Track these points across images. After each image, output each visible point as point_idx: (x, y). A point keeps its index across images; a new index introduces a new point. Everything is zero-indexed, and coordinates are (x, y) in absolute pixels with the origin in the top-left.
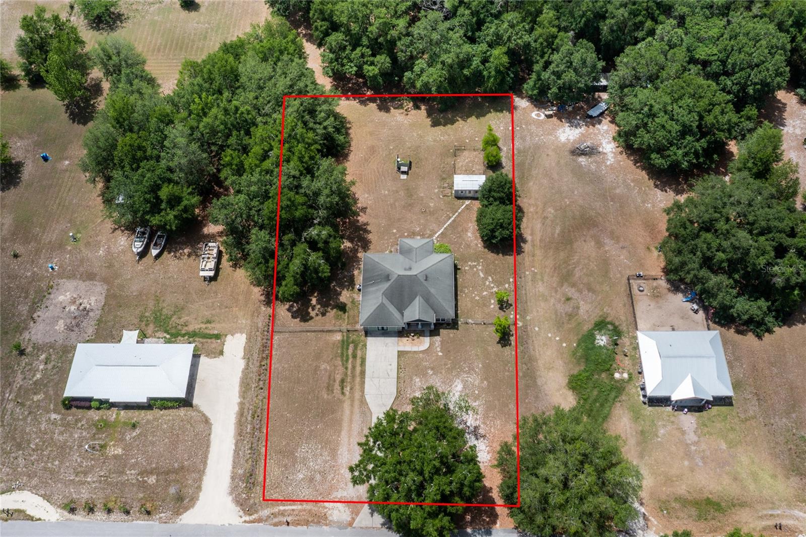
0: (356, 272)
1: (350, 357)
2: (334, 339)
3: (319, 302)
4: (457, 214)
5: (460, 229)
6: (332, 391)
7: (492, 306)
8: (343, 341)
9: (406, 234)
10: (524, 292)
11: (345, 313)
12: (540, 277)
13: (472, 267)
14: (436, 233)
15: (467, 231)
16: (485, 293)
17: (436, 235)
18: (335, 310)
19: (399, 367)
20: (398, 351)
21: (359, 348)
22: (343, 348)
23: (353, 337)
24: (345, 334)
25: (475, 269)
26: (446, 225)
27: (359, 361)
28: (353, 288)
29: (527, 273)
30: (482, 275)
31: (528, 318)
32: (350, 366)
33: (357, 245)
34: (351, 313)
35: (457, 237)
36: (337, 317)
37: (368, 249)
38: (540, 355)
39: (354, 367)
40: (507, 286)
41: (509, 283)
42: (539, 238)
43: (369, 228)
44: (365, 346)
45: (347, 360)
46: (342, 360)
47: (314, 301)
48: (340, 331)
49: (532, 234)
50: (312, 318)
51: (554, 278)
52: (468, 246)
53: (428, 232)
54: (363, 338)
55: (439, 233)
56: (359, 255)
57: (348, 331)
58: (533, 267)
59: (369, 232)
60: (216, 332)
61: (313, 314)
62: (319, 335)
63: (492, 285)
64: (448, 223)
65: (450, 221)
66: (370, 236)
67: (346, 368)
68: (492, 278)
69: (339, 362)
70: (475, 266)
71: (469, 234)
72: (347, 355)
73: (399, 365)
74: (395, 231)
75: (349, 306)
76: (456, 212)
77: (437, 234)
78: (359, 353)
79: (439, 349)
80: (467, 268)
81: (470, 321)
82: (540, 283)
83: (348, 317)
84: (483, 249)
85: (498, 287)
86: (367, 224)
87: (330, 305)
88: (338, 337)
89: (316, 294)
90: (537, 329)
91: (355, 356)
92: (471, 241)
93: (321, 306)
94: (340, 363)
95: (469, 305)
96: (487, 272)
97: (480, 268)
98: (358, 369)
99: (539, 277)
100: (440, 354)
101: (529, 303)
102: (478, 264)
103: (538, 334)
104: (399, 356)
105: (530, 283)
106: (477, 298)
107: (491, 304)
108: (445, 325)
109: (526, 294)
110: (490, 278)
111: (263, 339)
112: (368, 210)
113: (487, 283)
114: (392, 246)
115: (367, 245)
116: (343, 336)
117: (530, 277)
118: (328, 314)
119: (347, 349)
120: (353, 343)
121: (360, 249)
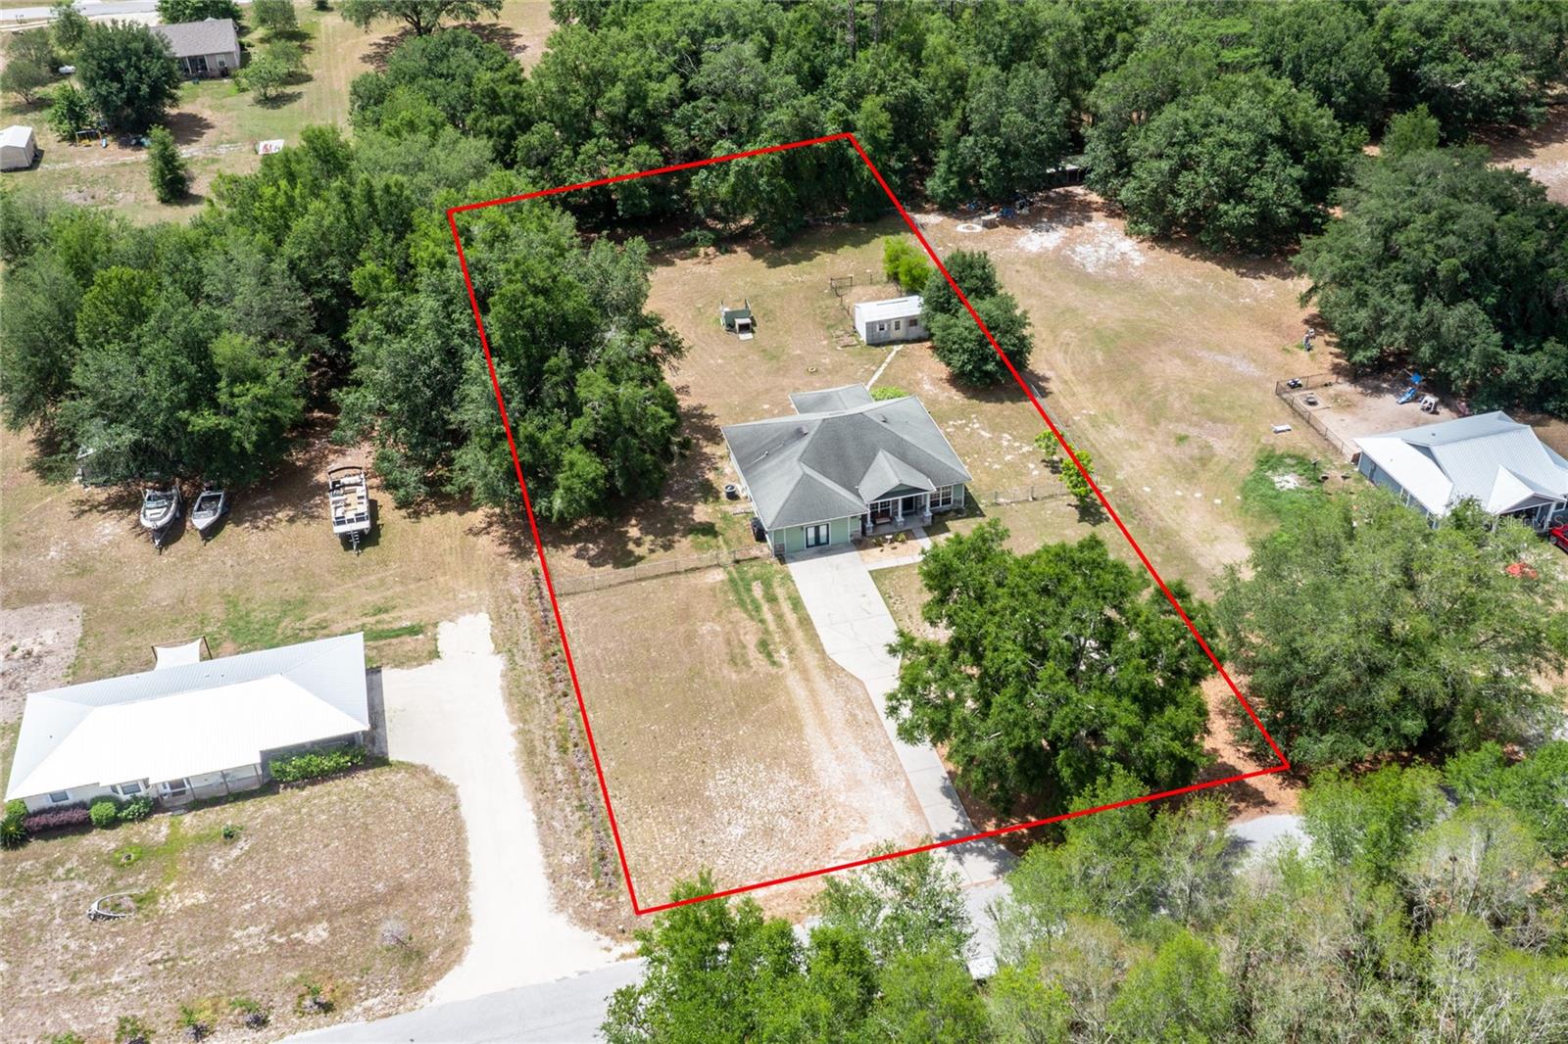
0: (710, 476)
1: (762, 602)
2: (710, 581)
3: (645, 531)
5: (901, 382)
6: (747, 664)
8: (732, 581)
10: (1087, 445)
11: (715, 537)
12: (1105, 420)
13: (958, 427)
15: (917, 383)
16: (1009, 457)
18: (691, 537)
19: (886, 597)
20: (871, 572)
21: (775, 585)
22: (737, 592)
23: (752, 570)
24: (731, 569)
25: (966, 429)
26: (872, 381)
27: (786, 607)
28: (716, 497)
29: (1077, 418)
30: (987, 435)
31: (1119, 477)
32: (768, 616)
34: (730, 534)
36: (699, 548)
37: (721, 439)
38: (1178, 524)
39: (779, 617)
43: (707, 412)
44: (788, 577)
45: (758, 609)
46: (746, 610)
47: (634, 532)
48: (718, 565)
49: (1052, 368)
50: (640, 558)
51: (1135, 416)
52: (935, 401)
54: (777, 566)
56: (706, 450)
57: (737, 562)
58: (1083, 408)
59: (710, 417)
60: (406, 623)
61: (638, 551)
62: (671, 580)
63: (1017, 444)
64: (873, 378)
65: (877, 376)
66: (716, 422)
67: (762, 621)
68: (1010, 435)
69: (738, 614)
70: (965, 425)
71: (925, 386)
72: (754, 601)
73: (883, 594)
75: (719, 525)
76: (882, 362)
78: (780, 592)
80: (948, 430)
81: (1001, 500)
82: (1112, 427)
83: (726, 542)
84: (966, 401)
85: (1029, 445)
86: (701, 407)
87: (677, 531)
88: (718, 576)
89: (633, 522)
90: (1147, 489)
91: (772, 599)
92: (936, 394)
93: (656, 536)
94: (745, 616)
95: (986, 479)
96: (994, 428)
97: (977, 425)
98: (791, 618)
99: (1103, 419)
101: (1108, 458)
102: (970, 422)
103: (1154, 495)
104: (875, 579)
105: (1092, 431)
106: (997, 466)
107: (1030, 470)
108: (952, 514)
109: (1093, 445)
110: (1006, 435)
111: (533, 612)
112: (692, 390)
113: (1005, 443)
115: (714, 434)
116: (729, 573)
117: (1086, 423)
118: (676, 545)
119: (749, 590)
120: (756, 579)
121: (703, 443)
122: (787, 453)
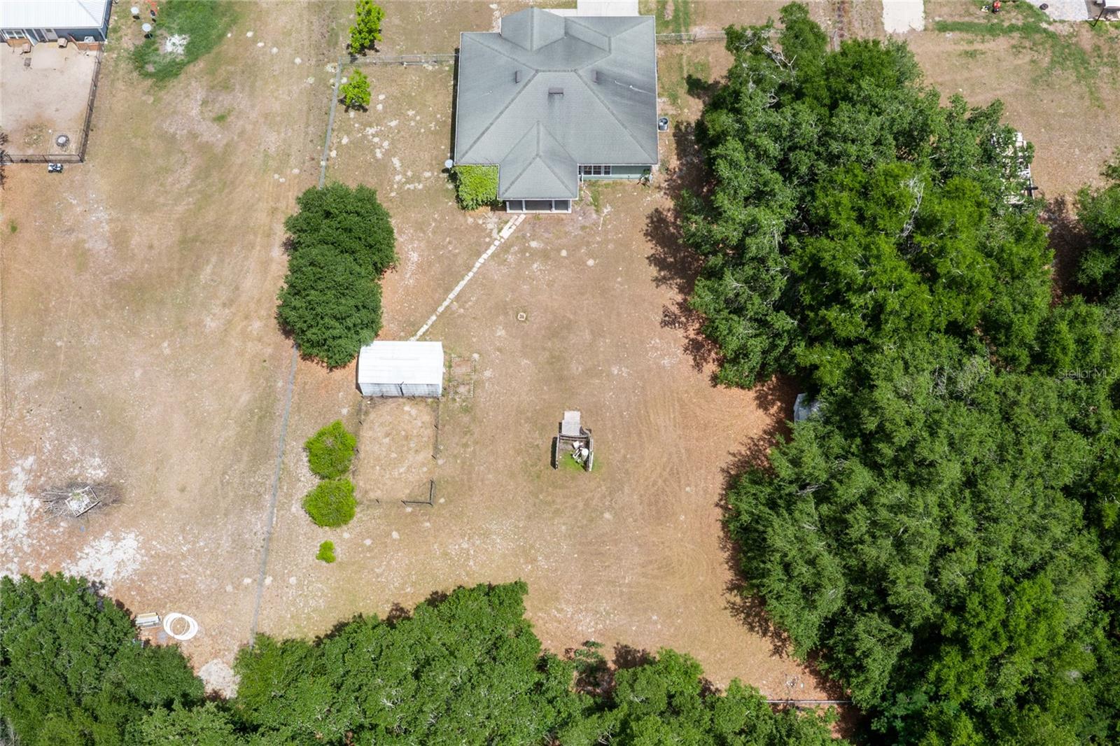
0: (674, 163)
2: (705, 27)
4: (441, 309)
5: (437, 268)
7: (382, 97)
8: (687, 25)
9: (564, 253)
10: (311, 129)
11: (690, 77)
12: (271, 162)
13: (417, 178)
14: (493, 256)
15: (419, 266)
16: (393, 123)
17: (492, 249)
18: (711, 81)
20: (576, 7)
21: (654, 12)
22: (686, 14)
23: (668, 33)
24: (684, 36)
25: (409, 174)
26: (467, 278)
28: (677, 127)
29: (296, 171)
30: (396, 162)
31: (311, 80)
33: (677, 227)
34: (675, 78)
35: (444, 247)
36: (705, 67)
37: (650, 217)
38: (300, 16)
40: (345, 141)
41: (339, 147)
42: (255, 252)
43: (653, 271)
48: (694, 41)
51: (239, 161)
52: (420, 227)
53: (510, 258)
55: (485, 256)
56: (670, 204)
57: (678, 43)
58: (280, 185)
59: (653, 260)
64: (462, 283)
65: (458, 289)
66: (649, 248)
68: (374, 157)
70: (408, 181)
71: (414, 257)
74: (591, 262)
75: (683, 90)
77: (490, 252)
79: (497, 14)
80: (428, 174)
82: (273, 150)
83: (681, 68)
85: (365, 137)
86: (659, 281)
88: (697, 30)
92: (412, 240)
95: (429, 97)
96: (384, 168)
97: (398, 178)
99: (273, 164)
100: (494, 6)
101: (305, 108)
102: (401, 185)
103: (297, 52)
105: (294, 148)
106: (411, 113)
107: (384, 102)
109: (307, 125)
110: (379, 155)
111: (850, 22)
112: (659, 318)
113: (386, 144)
114: (596, 224)
115: (656, 228)
116: (687, 33)
117: (292, 161)
118: (725, 73)
119: (676, 10)
120: (668, 22)
121: (670, 216)
122: (616, 70)
